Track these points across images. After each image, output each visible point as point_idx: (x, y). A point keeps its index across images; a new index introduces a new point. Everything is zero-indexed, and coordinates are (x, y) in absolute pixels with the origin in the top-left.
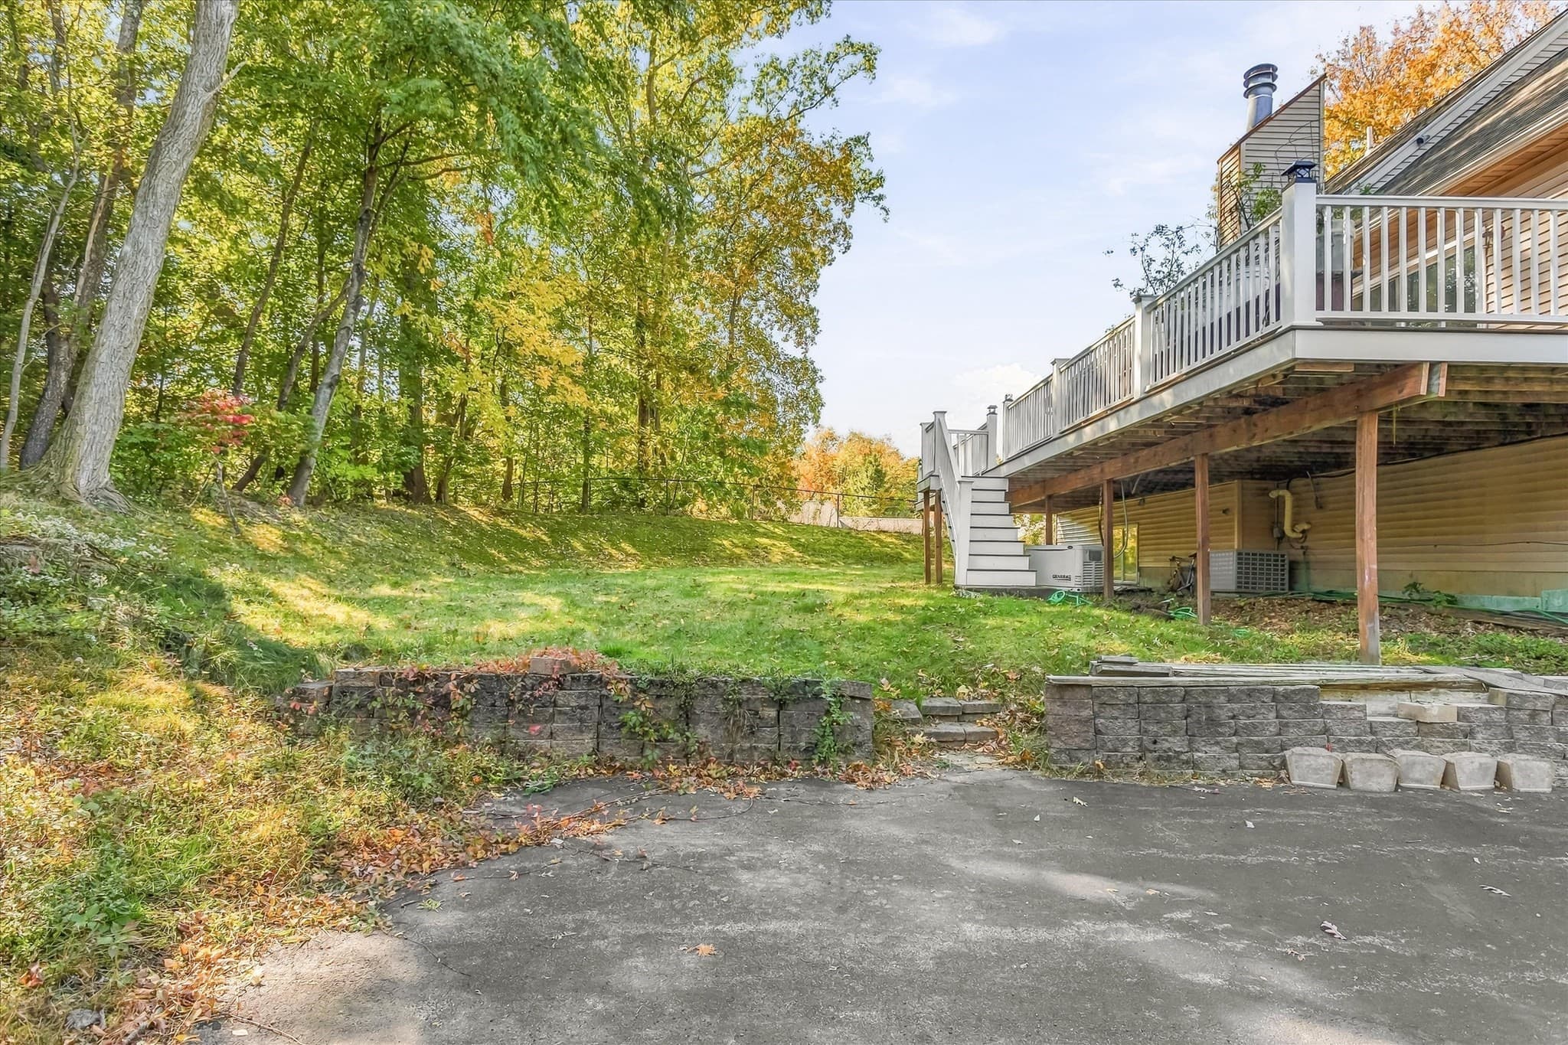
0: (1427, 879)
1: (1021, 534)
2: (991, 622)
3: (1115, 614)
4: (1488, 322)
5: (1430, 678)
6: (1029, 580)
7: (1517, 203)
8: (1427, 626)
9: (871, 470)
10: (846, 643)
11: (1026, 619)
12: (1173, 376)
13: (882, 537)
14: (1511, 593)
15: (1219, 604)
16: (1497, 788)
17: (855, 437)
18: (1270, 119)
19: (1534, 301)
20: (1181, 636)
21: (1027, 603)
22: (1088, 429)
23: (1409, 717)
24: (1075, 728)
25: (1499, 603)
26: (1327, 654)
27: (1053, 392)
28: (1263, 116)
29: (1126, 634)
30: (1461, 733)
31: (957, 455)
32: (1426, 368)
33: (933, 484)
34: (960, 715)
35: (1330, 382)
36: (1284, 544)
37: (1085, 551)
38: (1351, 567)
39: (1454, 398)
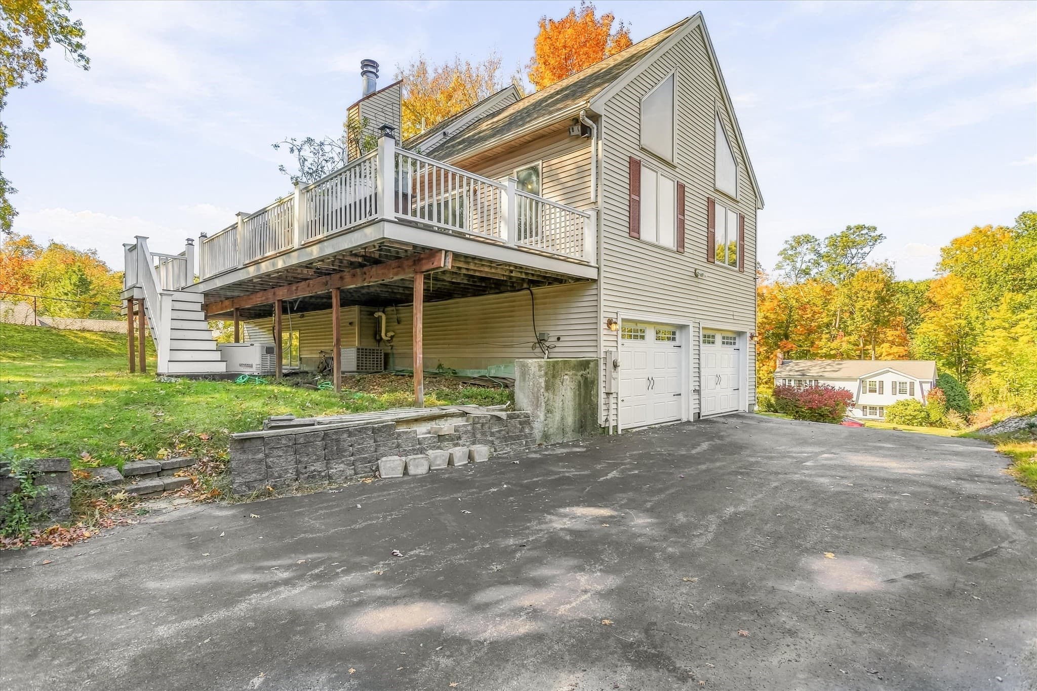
0: (440, 514)
1: (216, 334)
2: (188, 399)
3: (283, 389)
4: (470, 235)
5: (444, 412)
6: (221, 368)
7: (481, 179)
8: (445, 386)
9: (75, 279)
10: (40, 426)
11: (217, 395)
12: (319, 237)
13: (87, 335)
14: (477, 368)
15: (346, 379)
16: (469, 463)
17: (55, 247)
18: (374, 94)
19: (485, 228)
20: (324, 399)
21: (219, 385)
22: (263, 265)
23: (435, 433)
24: (252, 466)
25: (473, 373)
26: (400, 404)
27: (238, 237)
28: (371, 91)
29: (288, 400)
30: (454, 439)
31: (159, 273)
32: (443, 253)
33: (136, 294)
34: (160, 472)
35: (402, 255)
36: (381, 343)
37: (263, 347)
38: (411, 356)
39: (455, 270)
